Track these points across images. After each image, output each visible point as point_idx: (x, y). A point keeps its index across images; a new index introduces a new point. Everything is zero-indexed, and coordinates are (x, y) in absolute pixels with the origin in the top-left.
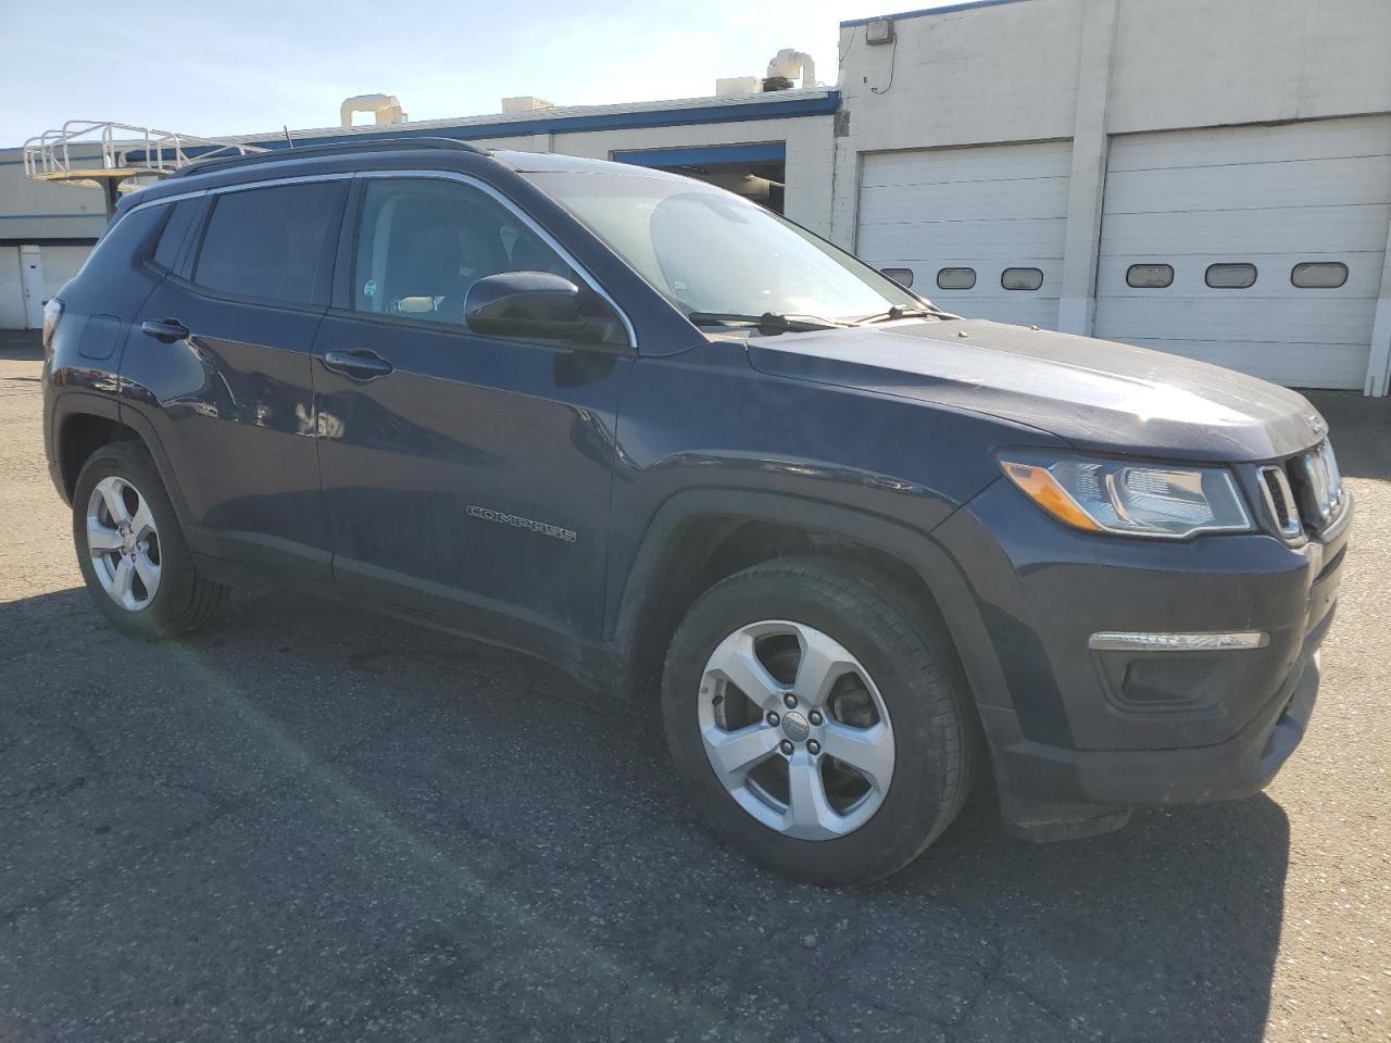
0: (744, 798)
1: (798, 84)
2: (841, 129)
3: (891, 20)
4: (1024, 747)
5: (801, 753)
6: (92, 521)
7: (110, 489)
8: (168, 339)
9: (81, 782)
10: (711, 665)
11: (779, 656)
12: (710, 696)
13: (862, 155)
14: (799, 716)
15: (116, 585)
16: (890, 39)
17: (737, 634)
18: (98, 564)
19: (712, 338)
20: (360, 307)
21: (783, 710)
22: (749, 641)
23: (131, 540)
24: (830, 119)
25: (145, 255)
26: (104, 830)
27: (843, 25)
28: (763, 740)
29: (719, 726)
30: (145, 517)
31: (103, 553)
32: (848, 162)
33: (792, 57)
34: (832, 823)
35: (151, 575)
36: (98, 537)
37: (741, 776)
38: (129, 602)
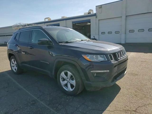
0: (64, 88)
1: (92, 13)
2: (96, 18)
3: (101, 5)
4: (86, 82)
5: (69, 83)
6: (11, 63)
7: (13, 60)
8: (16, 46)
9: (7, 87)
10: (61, 75)
11: (66, 74)
12: (61, 78)
13: (99, 20)
14: (68, 80)
15: (14, 69)
16: (101, 7)
17: (63, 72)
18: (12, 67)
19: (60, 44)
20: (32, 42)
21: (67, 79)
22: (64, 73)
23: (15, 65)
24: (95, 16)
25: (15, 38)
26: (8, 92)
27: (96, 6)
28: (66, 82)
29: (62, 81)
30: (16, 63)
31: (13, 66)
32: (97, 21)
33: (91, 10)
34: (71, 90)
35: (16, 68)
36: (12, 65)
37: (64, 86)
38: (15, 71)
